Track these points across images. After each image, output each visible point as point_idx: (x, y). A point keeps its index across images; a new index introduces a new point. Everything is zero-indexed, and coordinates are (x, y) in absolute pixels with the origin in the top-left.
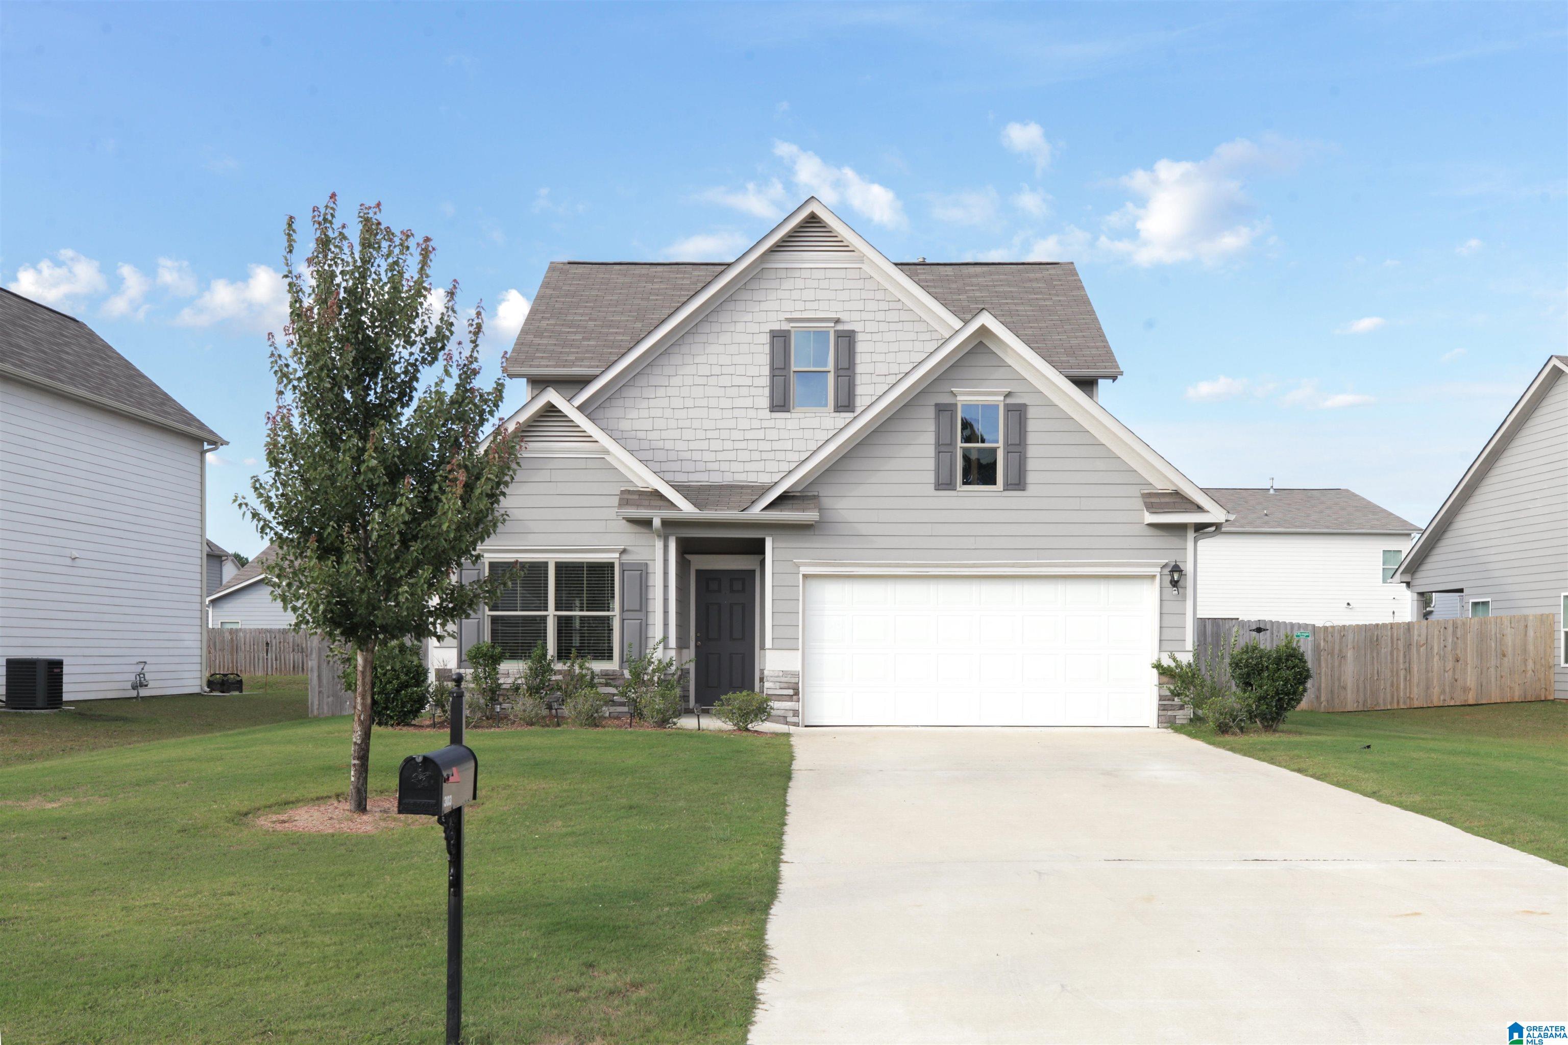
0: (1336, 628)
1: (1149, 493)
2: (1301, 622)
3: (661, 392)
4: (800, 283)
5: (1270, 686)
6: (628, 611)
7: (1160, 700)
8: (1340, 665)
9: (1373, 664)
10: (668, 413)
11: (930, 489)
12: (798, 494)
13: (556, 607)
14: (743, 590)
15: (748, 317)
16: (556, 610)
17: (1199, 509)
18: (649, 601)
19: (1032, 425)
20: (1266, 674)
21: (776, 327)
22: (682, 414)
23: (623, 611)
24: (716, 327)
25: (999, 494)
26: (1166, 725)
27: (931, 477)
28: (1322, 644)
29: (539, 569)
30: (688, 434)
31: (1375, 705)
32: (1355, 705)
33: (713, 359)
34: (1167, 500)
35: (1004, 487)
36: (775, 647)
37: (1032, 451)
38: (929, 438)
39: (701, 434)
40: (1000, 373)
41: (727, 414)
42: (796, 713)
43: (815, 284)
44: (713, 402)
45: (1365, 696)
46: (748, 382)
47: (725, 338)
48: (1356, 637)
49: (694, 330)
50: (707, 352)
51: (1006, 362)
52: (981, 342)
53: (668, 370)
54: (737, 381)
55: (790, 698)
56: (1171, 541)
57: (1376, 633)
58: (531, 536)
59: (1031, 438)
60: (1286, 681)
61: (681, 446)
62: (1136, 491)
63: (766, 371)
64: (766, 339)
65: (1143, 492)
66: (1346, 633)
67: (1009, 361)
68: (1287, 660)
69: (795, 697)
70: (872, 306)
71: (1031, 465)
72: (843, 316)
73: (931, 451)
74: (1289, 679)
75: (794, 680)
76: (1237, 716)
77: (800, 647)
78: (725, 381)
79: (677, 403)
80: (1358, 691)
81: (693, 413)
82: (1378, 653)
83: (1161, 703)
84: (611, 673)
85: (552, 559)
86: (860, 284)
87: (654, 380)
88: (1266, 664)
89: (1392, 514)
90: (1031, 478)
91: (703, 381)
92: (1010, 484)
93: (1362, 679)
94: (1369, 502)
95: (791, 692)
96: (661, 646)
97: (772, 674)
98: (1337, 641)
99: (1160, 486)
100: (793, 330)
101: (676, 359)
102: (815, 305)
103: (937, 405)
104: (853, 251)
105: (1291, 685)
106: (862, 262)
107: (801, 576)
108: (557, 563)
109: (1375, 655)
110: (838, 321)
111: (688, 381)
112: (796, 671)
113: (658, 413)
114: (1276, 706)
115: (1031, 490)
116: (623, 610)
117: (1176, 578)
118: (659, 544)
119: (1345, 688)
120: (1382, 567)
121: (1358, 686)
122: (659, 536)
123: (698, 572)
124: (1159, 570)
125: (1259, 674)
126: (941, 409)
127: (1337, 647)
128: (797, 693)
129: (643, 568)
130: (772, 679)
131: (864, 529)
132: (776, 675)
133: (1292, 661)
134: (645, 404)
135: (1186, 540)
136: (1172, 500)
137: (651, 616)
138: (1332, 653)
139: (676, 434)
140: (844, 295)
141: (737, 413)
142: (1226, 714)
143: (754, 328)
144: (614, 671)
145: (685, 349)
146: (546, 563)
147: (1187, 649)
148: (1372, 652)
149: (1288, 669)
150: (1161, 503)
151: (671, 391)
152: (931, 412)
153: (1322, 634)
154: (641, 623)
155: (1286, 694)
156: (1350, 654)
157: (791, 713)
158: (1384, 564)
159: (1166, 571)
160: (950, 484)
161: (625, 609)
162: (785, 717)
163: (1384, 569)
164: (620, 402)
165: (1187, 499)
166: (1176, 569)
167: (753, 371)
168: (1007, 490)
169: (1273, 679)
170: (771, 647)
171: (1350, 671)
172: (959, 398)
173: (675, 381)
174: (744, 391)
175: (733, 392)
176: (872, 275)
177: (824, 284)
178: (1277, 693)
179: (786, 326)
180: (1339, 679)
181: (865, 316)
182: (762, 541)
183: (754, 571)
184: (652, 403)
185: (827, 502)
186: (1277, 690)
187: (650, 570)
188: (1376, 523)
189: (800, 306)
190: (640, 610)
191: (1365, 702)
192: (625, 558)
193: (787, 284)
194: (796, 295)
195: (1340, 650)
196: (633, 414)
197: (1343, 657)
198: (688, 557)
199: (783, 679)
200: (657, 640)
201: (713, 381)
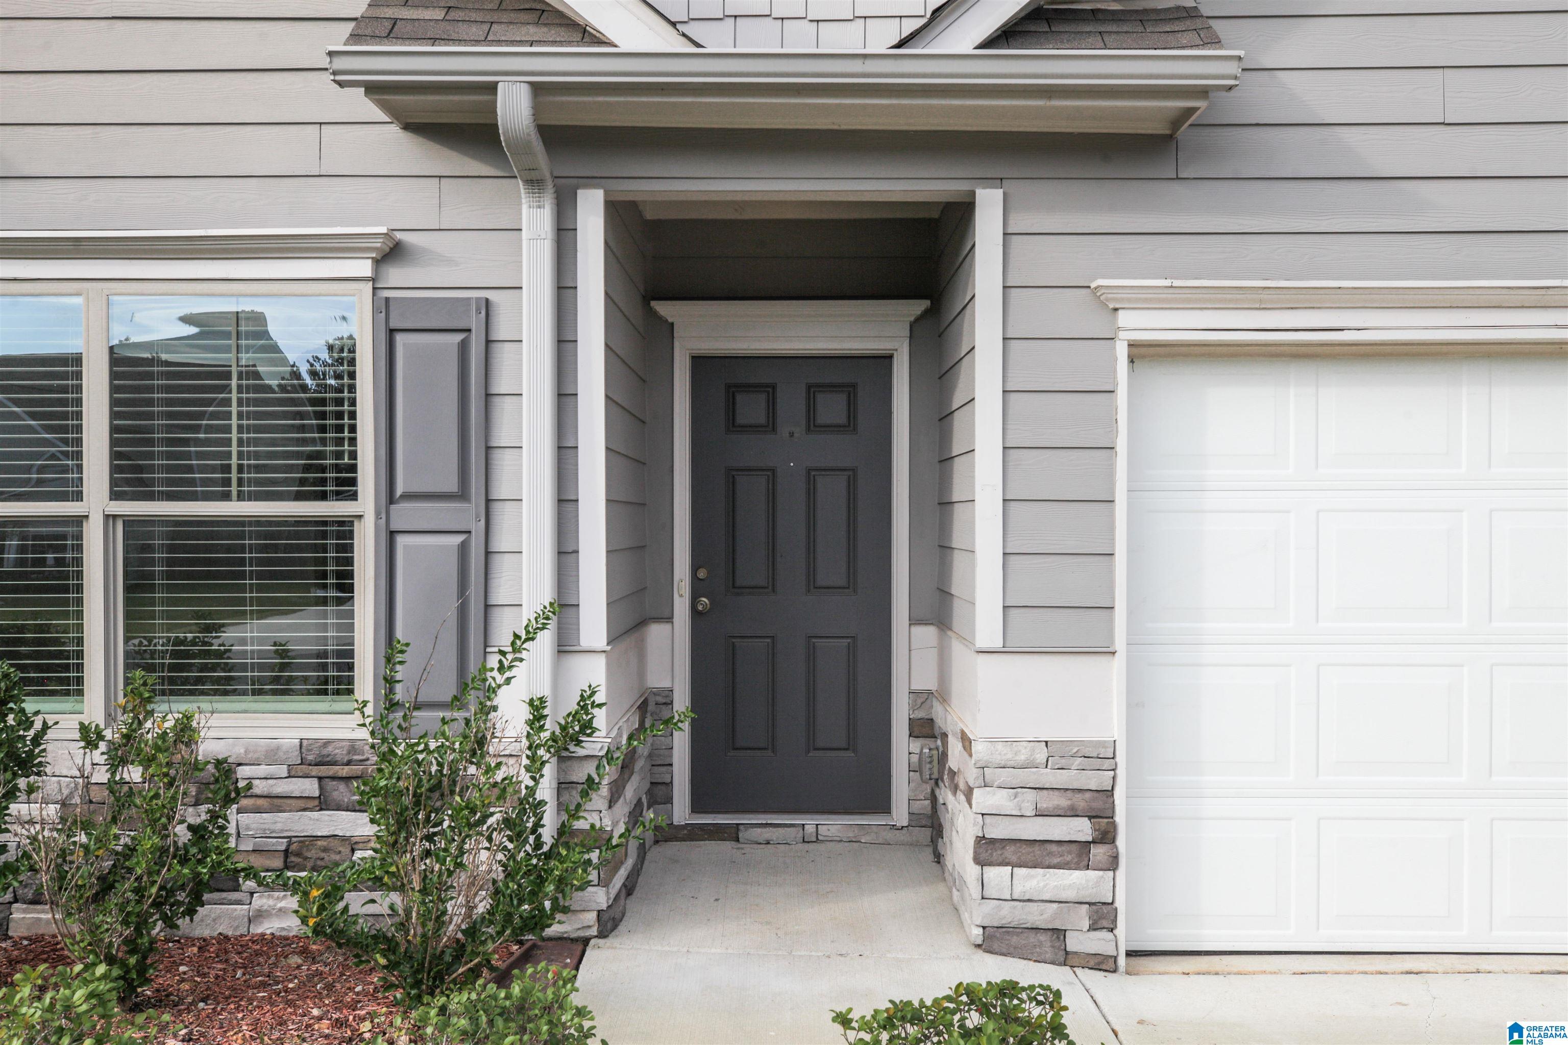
6: (409, 496)
13: (113, 483)
14: (850, 426)
16: (115, 496)
18: (496, 455)
23: (391, 500)
36: (1012, 644)
42: (1103, 915)
55: (1079, 854)
69: (1099, 852)
75: (1095, 780)
77: (1120, 643)
84: (340, 753)
95: (1082, 829)
96: (546, 639)
97: (1004, 754)
107: (1122, 351)
112: (1102, 744)
116: (388, 495)
122: (534, 183)
123: (699, 362)
128: (1107, 836)
129: (475, 322)
130: (1004, 776)
132: (1022, 758)
137: (503, 515)
144: (353, 746)
154: (463, 548)
157: (1082, 917)
161: (399, 491)
162: (1059, 934)
170: (998, 644)
183: (886, 360)
187: (501, 331)
190: (462, 495)
192: (395, 275)
198: (664, 309)
199: (1051, 777)
200: (528, 614)
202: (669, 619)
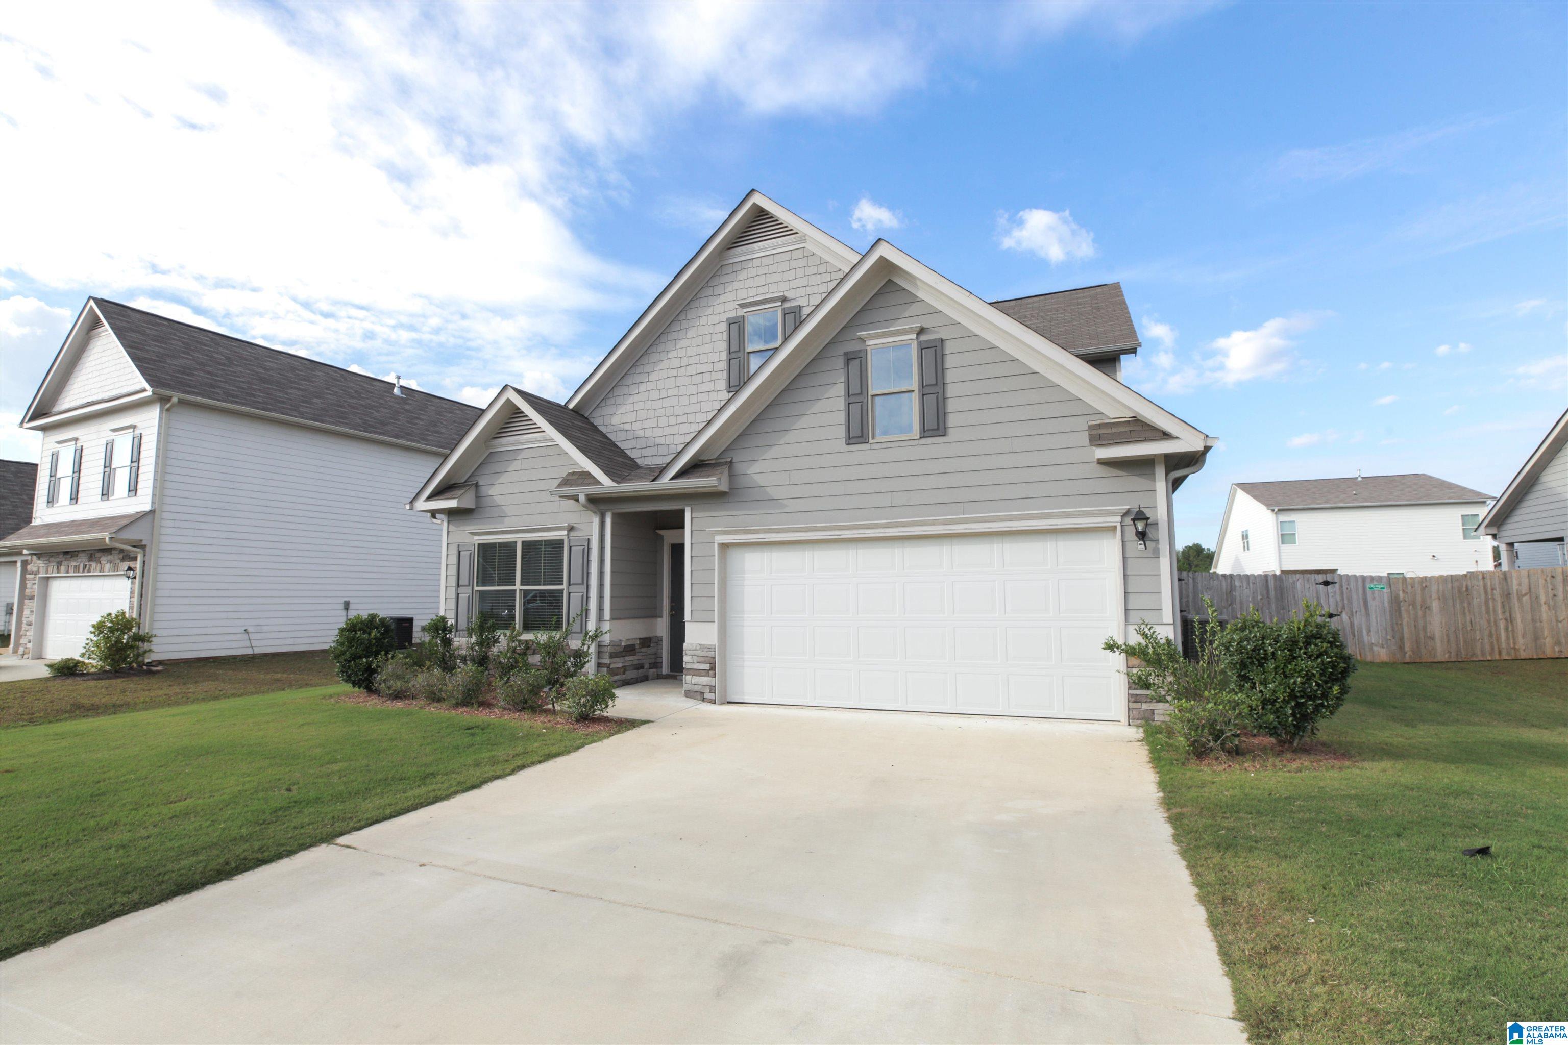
0: (1416, 580)
1: (1099, 425)
2: (1373, 575)
3: (643, 387)
4: (752, 272)
5: (1280, 684)
6: (573, 584)
7: (1130, 688)
8: (1424, 616)
9: (1464, 614)
10: (648, 405)
11: (841, 444)
12: (713, 462)
13: (522, 582)
15: (710, 311)
16: (522, 585)
17: (1166, 436)
18: (589, 574)
19: (950, 362)
20: (1271, 665)
21: (732, 315)
22: (658, 404)
24: (685, 324)
25: (916, 442)
26: (1139, 722)
27: (841, 431)
28: (1401, 595)
29: (509, 548)
30: (663, 422)
31: (1472, 656)
32: (1447, 656)
33: (682, 353)
34: (1122, 429)
35: (920, 434)
36: (693, 620)
37: (952, 391)
38: (839, 389)
39: (673, 421)
40: (913, 309)
41: (694, 399)
42: (712, 689)
43: (765, 270)
44: (682, 391)
45: (1457, 645)
46: (710, 367)
47: (692, 333)
48: (1441, 587)
49: (668, 330)
50: (677, 347)
51: (917, 297)
52: (890, 280)
53: (648, 368)
54: (702, 368)
55: (706, 673)
56: (1134, 482)
57: (1465, 584)
58: (506, 519)
59: (950, 376)
60: (1309, 677)
61: (658, 432)
62: (1083, 424)
63: (724, 356)
64: (723, 327)
65: (1090, 423)
66: (1428, 584)
67: (921, 295)
68: (1307, 644)
69: (711, 673)
70: (814, 280)
71: (951, 406)
72: (787, 294)
73: (841, 404)
74: (1314, 675)
75: (711, 654)
76: (1222, 732)
77: (716, 620)
78: (692, 370)
79: (654, 395)
80: (1448, 641)
81: (666, 403)
82: (1469, 604)
83: (1132, 692)
85: (519, 538)
86: (803, 263)
87: (637, 378)
88: (1270, 649)
89: (1465, 488)
90: (952, 420)
91: (674, 372)
92: (928, 430)
93: (1453, 629)
94: (1444, 481)
95: (707, 667)
96: (595, 618)
97: (690, 647)
98: (1419, 591)
99: (1113, 413)
100: (746, 315)
101: (654, 357)
102: (764, 290)
103: (846, 354)
104: (797, 233)
105: (1318, 684)
106: (804, 241)
107: (717, 546)
108: (523, 542)
109: (1466, 605)
110: (784, 300)
111: (664, 374)
112: (713, 645)
113: (639, 406)
114: (1293, 715)
115: (953, 434)
116: (569, 584)
117: (1140, 528)
118: (596, 521)
119: (1432, 638)
120: (1461, 527)
121: (1448, 636)
122: (594, 512)
124: (1119, 519)
125: (1261, 665)
126: (849, 358)
127: (1419, 599)
128: (713, 668)
129: (585, 544)
130: (690, 652)
131: (773, 493)
132: (699, 649)
133: (1316, 645)
134: (631, 399)
135: (1154, 480)
136: (1128, 429)
137: (590, 589)
138: (1413, 604)
139: (653, 423)
140: (791, 275)
141: (702, 397)
142: (1203, 727)
143: (715, 319)
145: (661, 348)
146: (516, 542)
147: (1165, 622)
148: (1462, 602)
149: (1310, 657)
150: (1113, 434)
151: (651, 386)
152: (840, 362)
153: (1400, 585)
154: (583, 596)
155: (1309, 698)
156: (1435, 605)
157: (707, 690)
158: (1463, 525)
159: (1128, 520)
160: (862, 436)
161: (571, 582)
162: (702, 693)
163: (1463, 529)
164: (612, 401)
165: (1149, 425)
166: (1140, 516)
167: (714, 357)
168: (924, 437)
169: (1284, 673)
170: (689, 619)
171: (1436, 623)
172: (869, 343)
173: (653, 376)
174: (707, 377)
175: (698, 379)
176: (815, 252)
177: (773, 269)
178: (1292, 696)
179: (741, 312)
180: (1425, 628)
181: (809, 290)
182: (682, 512)
184: (636, 398)
185: (739, 468)
186: (1293, 691)
187: (591, 546)
188: (1452, 495)
189: (752, 292)
190: (583, 584)
191: (1458, 652)
192: (571, 535)
193: (743, 275)
194: (749, 283)
195: (1424, 601)
196: (622, 410)
197: (1427, 608)
198: (660, 532)
199: (700, 653)
201: (682, 371)
202: (662, 617)
